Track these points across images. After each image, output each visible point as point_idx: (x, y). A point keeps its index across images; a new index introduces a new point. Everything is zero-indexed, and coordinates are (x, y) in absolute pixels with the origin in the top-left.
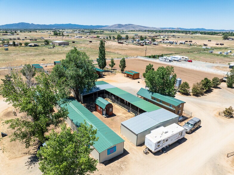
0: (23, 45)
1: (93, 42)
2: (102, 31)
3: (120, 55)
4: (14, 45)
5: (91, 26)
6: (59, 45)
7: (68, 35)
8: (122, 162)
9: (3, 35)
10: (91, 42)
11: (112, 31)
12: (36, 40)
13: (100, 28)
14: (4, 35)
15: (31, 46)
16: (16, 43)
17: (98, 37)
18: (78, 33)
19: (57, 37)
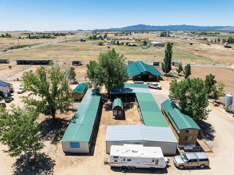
0: (125, 44)
1: (194, 45)
2: (218, 32)
3: (212, 60)
4: (118, 44)
5: (209, 27)
6: (155, 46)
7: (174, 37)
8: (79, 159)
9: (119, 35)
10: (191, 44)
11: (230, 33)
12: (140, 40)
13: (218, 29)
14: (121, 35)
15: (130, 46)
16: (120, 42)
17: (205, 39)
18: (187, 34)
19: (161, 38)
